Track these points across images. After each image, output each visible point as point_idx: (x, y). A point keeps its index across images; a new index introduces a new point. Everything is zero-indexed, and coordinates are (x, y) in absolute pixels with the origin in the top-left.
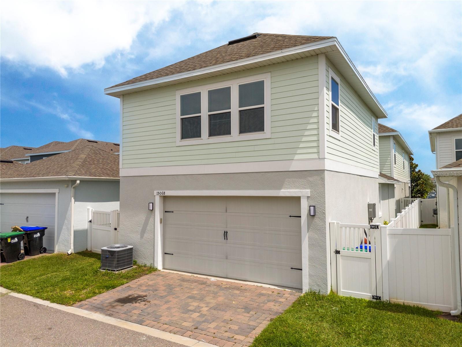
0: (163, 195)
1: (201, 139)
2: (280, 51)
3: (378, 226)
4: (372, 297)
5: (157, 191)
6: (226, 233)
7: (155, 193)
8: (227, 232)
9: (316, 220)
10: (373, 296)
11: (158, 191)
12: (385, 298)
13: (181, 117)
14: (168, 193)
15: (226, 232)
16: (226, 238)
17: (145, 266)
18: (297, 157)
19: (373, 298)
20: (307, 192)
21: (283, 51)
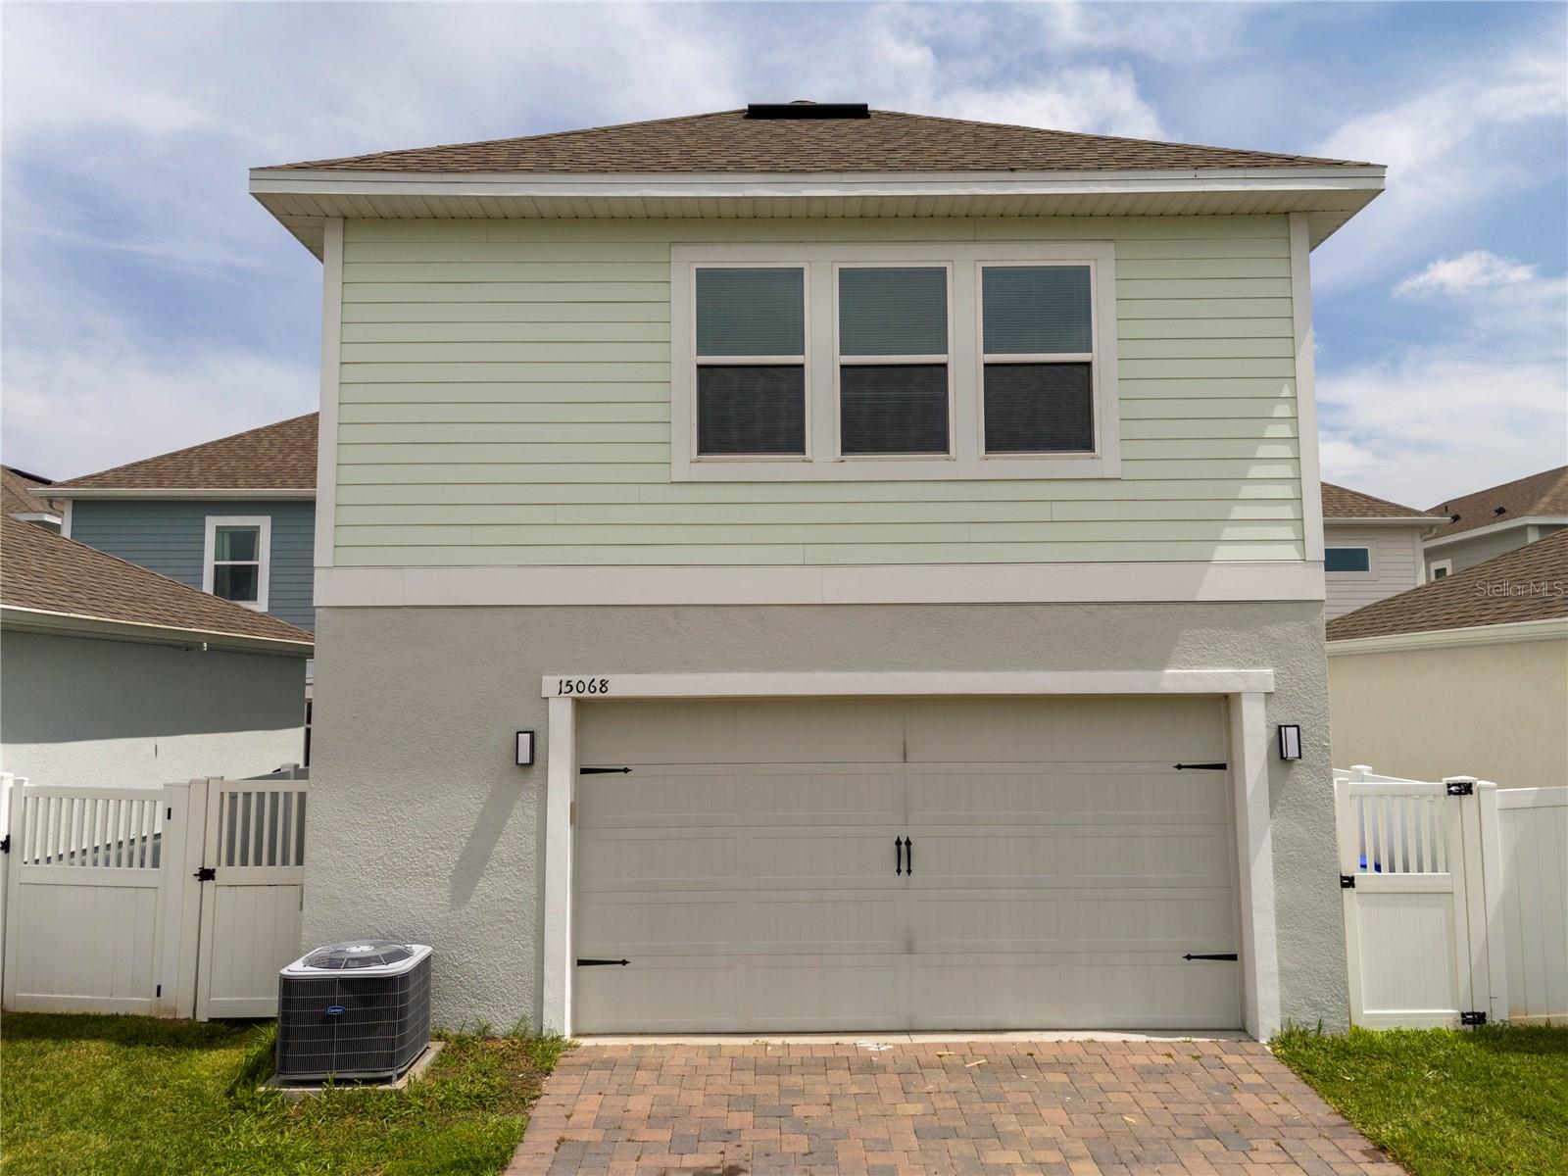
0: (598, 694)
1: (804, 461)
2: (1191, 174)
3: (1470, 785)
4: (1460, 1019)
5: (558, 679)
6: (904, 849)
7: (550, 684)
8: (908, 843)
9: (1300, 774)
10: (1463, 1015)
11: (565, 679)
12: (1498, 1015)
13: (699, 357)
14: (622, 685)
15: (903, 840)
16: (904, 867)
17: (485, 1035)
18: (1222, 553)
19: (1464, 1022)
20: (1263, 676)
21: (1201, 174)
